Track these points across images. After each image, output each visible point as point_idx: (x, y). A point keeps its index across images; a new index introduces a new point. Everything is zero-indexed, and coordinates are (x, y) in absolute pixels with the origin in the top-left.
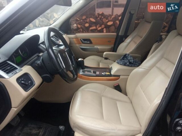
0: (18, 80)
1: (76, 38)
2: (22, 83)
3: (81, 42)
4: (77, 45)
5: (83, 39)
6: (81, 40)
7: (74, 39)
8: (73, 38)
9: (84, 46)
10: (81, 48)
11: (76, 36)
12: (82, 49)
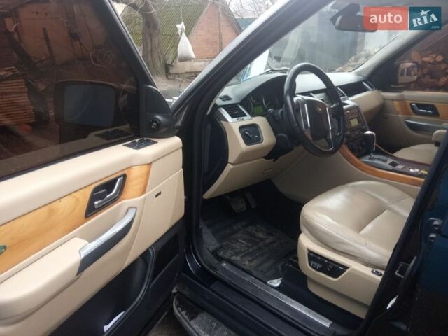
0: (241, 128)
1: (401, 100)
2: (246, 134)
3: (411, 111)
4: (400, 116)
5: (417, 104)
6: (412, 107)
7: (396, 103)
8: (393, 100)
9: (416, 121)
10: (407, 123)
11: (402, 96)
12: (411, 126)
